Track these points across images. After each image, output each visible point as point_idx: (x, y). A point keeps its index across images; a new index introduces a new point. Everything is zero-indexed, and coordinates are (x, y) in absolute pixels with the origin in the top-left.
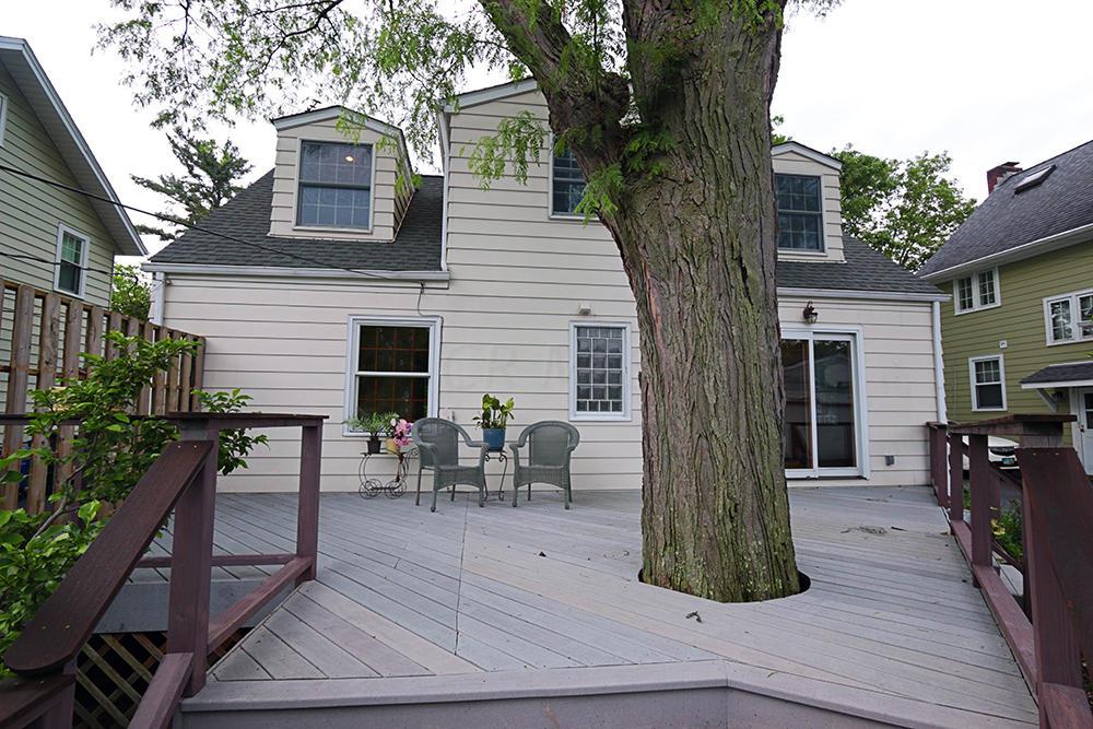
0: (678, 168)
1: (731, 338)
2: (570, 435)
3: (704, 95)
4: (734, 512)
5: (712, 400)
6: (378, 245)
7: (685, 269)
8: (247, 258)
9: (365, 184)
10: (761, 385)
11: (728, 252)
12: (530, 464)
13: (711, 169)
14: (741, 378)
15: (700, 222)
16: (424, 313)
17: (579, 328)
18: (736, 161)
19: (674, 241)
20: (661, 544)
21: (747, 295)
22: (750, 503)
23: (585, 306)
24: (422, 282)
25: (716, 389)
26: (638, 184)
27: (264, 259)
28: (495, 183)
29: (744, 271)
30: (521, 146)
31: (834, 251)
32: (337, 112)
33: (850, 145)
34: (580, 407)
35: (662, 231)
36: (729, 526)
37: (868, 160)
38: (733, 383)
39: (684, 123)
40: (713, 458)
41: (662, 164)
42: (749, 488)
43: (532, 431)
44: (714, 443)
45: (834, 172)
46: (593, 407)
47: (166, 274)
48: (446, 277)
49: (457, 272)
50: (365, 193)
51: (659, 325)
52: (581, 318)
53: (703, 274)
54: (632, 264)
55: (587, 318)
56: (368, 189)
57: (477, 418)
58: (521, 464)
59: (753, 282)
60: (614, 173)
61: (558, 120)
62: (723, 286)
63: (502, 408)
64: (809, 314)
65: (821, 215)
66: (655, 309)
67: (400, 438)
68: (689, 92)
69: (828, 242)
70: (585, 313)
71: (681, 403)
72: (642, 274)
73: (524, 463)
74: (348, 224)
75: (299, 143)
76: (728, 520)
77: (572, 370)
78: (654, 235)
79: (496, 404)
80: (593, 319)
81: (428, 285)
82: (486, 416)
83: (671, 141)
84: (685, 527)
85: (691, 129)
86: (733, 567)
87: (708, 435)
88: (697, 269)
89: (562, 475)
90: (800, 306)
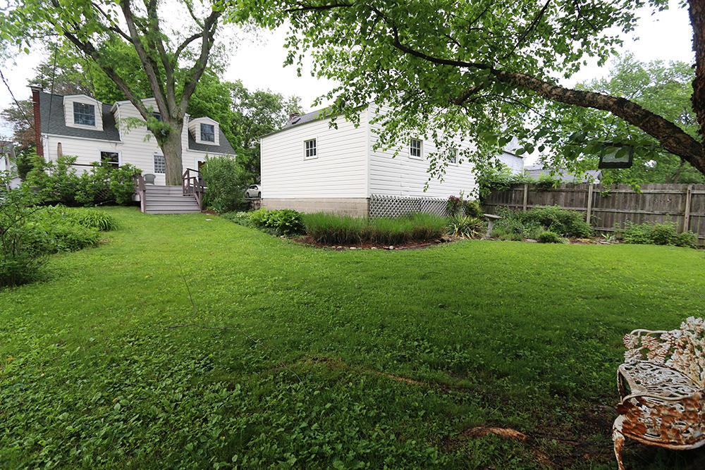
2: (154, 176)
6: (100, 132)
8: (68, 133)
16: (116, 150)
17: (155, 155)
24: (116, 143)
27: (73, 134)
31: (217, 143)
34: (156, 172)
39: (170, 137)
46: (159, 172)
47: (48, 136)
48: (122, 143)
49: (125, 142)
52: (156, 153)
56: (94, 116)
65: (214, 135)
69: (215, 141)
74: (89, 125)
75: (72, 102)
76: (174, 180)
77: (154, 164)
80: (158, 154)
83: (167, 140)
89: (153, 182)
90: (206, 155)
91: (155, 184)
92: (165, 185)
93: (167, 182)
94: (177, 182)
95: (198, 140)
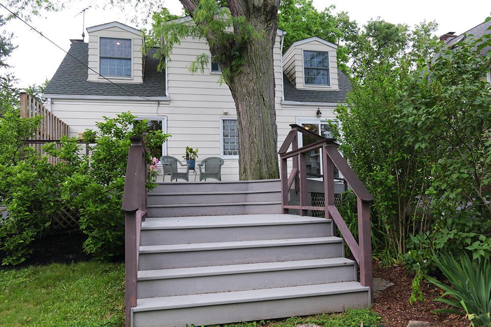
0: (246, 69)
1: (260, 117)
2: (221, 162)
3: (253, 48)
4: (260, 162)
5: (254, 133)
6: (136, 85)
7: (247, 98)
8: (84, 92)
9: (129, 57)
10: (268, 130)
11: (259, 93)
12: (205, 171)
13: (255, 70)
14: (262, 127)
15: (251, 85)
16: (159, 114)
17: (224, 120)
18: (262, 67)
19: (244, 90)
20: (242, 172)
21: (265, 105)
22: (264, 159)
23: (226, 111)
24: (159, 101)
25: (255, 131)
26: (235, 74)
27: (91, 92)
28: (195, 73)
29: (263, 98)
30: (202, 62)
31: (334, 86)
32: (115, 24)
33: (379, 17)
34: (225, 154)
35: (241, 88)
36: (258, 165)
37: (389, 26)
38: (260, 129)
39: (248, 55)
40: (255, 148)
41: (241, 68)
42: (264, 155)
43: (205, 161)
44: (255, 144)
45: (334, 50)
46: (230, 154)
47: (52, 99)
48: (168, 99)
49: (173, 97)
50: (129, 60)
51: (241, 114)
52: (225, 116)
53: (252, 100)
54: (234, 96)
55: (227, 116)
56: (130, 59)
57: (183, 157)
58: (202, 172)
59: (266, 101)
60: (228, 71)
61: (213, 50)
62: (257, 103)
63: (194, 152)
64: (319, 113)
65: (329, 69)
66: (240, 109)
67: (154, 165)
68: (249, 47)
69: (331, 81)
70: (226, 114)
71: (247, 135)
72: (237, 99)
73: (203, 171)
74: (121, 75)
75: (99, 38)
76: (258, 164)
77: (221, 138)
78: (239, 89)
79: (191, 151)
80: (229, 116)
81: (160, 103)
82: (188, 155)
83: (243, 62)
84: (248, 167)
85: (249, 58)
86: (259, 175)
87: (253, 143)
88: (251, 98)
89: (217, 175)
90: (315, 110)
91: (224, 179)
92: (237, 178)
93: (243, 172)
94: (264, 170)
95: (300, 84)
